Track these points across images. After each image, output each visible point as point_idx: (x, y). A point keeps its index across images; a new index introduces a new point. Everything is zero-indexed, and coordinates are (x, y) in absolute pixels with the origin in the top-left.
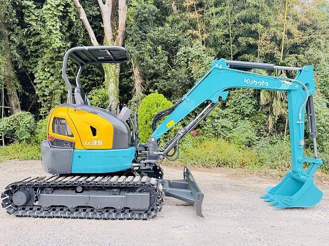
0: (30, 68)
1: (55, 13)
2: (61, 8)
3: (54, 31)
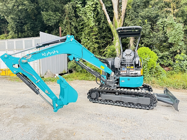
0: (79, 37)
1: (91, 9)
2: (94, 6)
3: (90, 18)
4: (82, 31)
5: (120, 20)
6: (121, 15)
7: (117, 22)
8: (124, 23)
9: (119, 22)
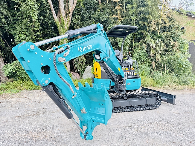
3: (33, 8)
4: (15, 24)
5: (67, 18)
6: (69, 13)
7: (64, 20)
8: (71, 23)
9: (67, 21)
